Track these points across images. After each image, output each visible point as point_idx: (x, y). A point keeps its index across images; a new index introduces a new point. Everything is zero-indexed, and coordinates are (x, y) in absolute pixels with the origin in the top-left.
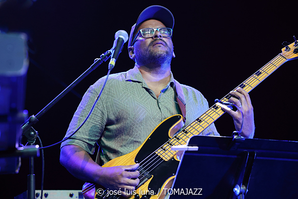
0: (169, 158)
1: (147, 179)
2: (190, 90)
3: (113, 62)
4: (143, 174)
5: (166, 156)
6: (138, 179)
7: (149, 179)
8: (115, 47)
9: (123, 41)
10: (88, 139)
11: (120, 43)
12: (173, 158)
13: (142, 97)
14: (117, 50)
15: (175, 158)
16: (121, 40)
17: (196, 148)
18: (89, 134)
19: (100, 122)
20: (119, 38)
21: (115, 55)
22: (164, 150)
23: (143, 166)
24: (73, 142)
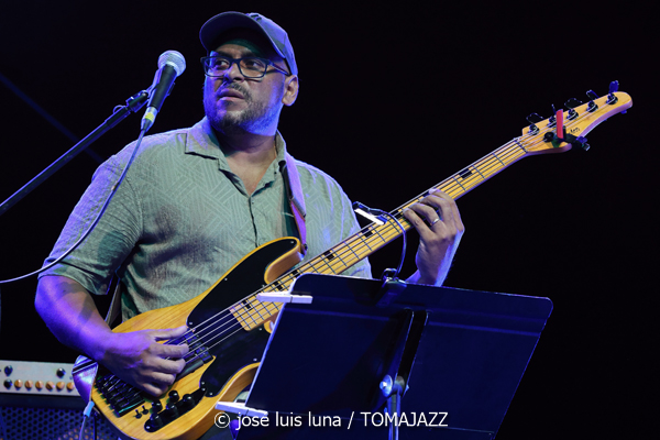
0: (253, 326)
1: (201, 362)
2: (314, 176)
3: (150, 115)
4: (195, 352)
5: (249, 321)
6: (183, 360)
7: (205, 362)
8: (157, 85)
9: (175, 72)
10: (96, 267)
11: (167, 77)
12: (262, 326)
13: (216, 191)
14: (161, 91)
15: (266, 326)
16: (169, 71)
17: (307, 299)
18: (99, 255)
19: (124, 233)
20: (166, 66)
21: (156, 102)
22: (248, 306)
23: (200, 335)
24: (64, 271)
